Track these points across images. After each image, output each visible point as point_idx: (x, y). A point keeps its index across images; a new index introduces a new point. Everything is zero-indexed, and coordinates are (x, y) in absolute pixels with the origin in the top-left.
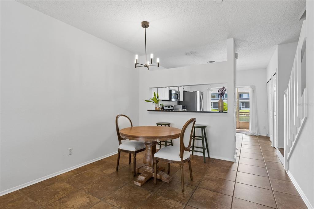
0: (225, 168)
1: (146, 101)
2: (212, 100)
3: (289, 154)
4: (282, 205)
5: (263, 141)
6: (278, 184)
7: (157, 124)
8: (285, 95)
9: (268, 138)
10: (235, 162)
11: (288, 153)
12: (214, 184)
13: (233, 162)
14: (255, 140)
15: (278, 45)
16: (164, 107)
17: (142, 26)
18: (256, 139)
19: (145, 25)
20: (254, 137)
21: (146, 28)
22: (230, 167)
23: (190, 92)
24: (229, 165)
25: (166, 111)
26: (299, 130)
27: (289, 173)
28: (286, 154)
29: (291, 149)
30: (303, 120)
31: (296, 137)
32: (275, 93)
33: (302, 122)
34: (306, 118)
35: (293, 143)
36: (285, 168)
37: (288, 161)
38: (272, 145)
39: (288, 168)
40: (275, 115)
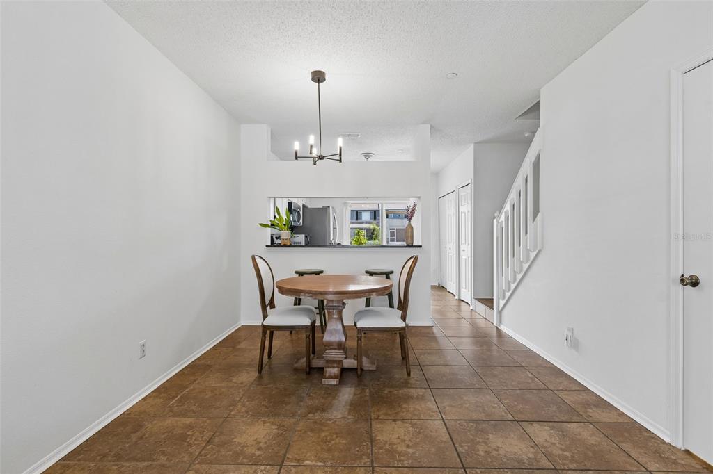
1: (260, 224)
2: (352, 223)
3: (502, 303)
7: (297, 272)
8: (495, 221)
9: (442, 288)
11: (500, 300)
15: (475, 143)
16: (275, 238)
17: (313, 80)
19: (318, 77)
21: (320, 84)
23: (309, 207)
25: (279, 246)
26: (525, 266)
27: (502, 328)
28: (498, 302)
29: (508, 294)
30: (535, 253)
31: (519, 276)
32: (463, 215)
33: (533, 255)
34: (540, 251)
35: (513, 286)
36: (495, 324)
37: (500, 312)
38: (457, 297)
39: (500, 322)
40: (464, 250)
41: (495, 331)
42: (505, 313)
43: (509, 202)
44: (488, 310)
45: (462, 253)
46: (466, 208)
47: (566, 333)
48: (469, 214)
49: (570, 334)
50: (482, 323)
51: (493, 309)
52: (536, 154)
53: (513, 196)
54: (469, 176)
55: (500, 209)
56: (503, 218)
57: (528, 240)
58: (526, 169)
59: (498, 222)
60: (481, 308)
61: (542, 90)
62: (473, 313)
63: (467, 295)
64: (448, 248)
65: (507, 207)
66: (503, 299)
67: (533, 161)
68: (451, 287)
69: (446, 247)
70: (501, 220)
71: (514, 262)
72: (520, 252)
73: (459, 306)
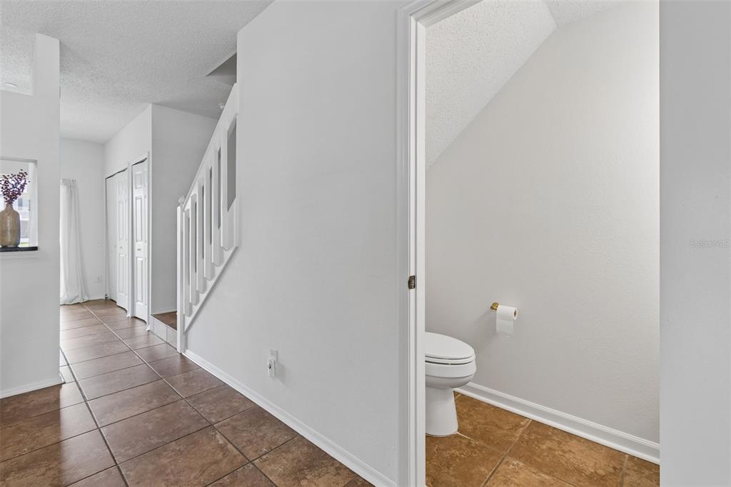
0: (45, 410)
3: (188, 320)
4: (213, 413)
5: (103, 311)
6: (184, 382)
8: (179, 208)
9: (109, 302)
10: (65, 383)
11: (186, 317)
12: (39, 473)
13: (60, 386)
14: (83, 312)
15: (153, 104)
18: (83, 310)
20: (76, 307)
22: (58, 401)
24: (50, 397)
26: (218, 270)
27: (189, 355)
28: (183, 320)
29: (196, 309)
30: (231, 252)
31: (210, 284)
32: (139, 201)
33: (227, 254)
34: (237, 248)
35: (203, 297)
36: (179, 350)
37: (185, 333)
38: (129, 315)
39: (186, 346)
40: (139, 250)
41: (179, 360)
42: (192, 333)
43: (197, 184)
44: (171, 329)
45: (137, 253)
46: (141, 193)
47: (270, 358)
48: (147, 199)
49: (273, 358)
50: (161, 349)
51: (176, 329)
52: (232, 118)
53: (202, 175)
54: (145, 150)
55: (185, 194)
56: (189, 206)
57: (221, 235)
58: (219, 139)
59: (183, 210)
60: (161, 328)
61: (238, 33)
62: (151, 336)
63: (142, 310)
64: (118, 247)
65: (195, 191)
66: (190, 316)
67: (227, 129)
68: (123, 300)
69: (116, 246)
70: (187, 208)
71: (204, 265)
72: (211, 250)
73: (133, 327)
